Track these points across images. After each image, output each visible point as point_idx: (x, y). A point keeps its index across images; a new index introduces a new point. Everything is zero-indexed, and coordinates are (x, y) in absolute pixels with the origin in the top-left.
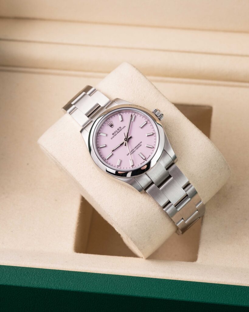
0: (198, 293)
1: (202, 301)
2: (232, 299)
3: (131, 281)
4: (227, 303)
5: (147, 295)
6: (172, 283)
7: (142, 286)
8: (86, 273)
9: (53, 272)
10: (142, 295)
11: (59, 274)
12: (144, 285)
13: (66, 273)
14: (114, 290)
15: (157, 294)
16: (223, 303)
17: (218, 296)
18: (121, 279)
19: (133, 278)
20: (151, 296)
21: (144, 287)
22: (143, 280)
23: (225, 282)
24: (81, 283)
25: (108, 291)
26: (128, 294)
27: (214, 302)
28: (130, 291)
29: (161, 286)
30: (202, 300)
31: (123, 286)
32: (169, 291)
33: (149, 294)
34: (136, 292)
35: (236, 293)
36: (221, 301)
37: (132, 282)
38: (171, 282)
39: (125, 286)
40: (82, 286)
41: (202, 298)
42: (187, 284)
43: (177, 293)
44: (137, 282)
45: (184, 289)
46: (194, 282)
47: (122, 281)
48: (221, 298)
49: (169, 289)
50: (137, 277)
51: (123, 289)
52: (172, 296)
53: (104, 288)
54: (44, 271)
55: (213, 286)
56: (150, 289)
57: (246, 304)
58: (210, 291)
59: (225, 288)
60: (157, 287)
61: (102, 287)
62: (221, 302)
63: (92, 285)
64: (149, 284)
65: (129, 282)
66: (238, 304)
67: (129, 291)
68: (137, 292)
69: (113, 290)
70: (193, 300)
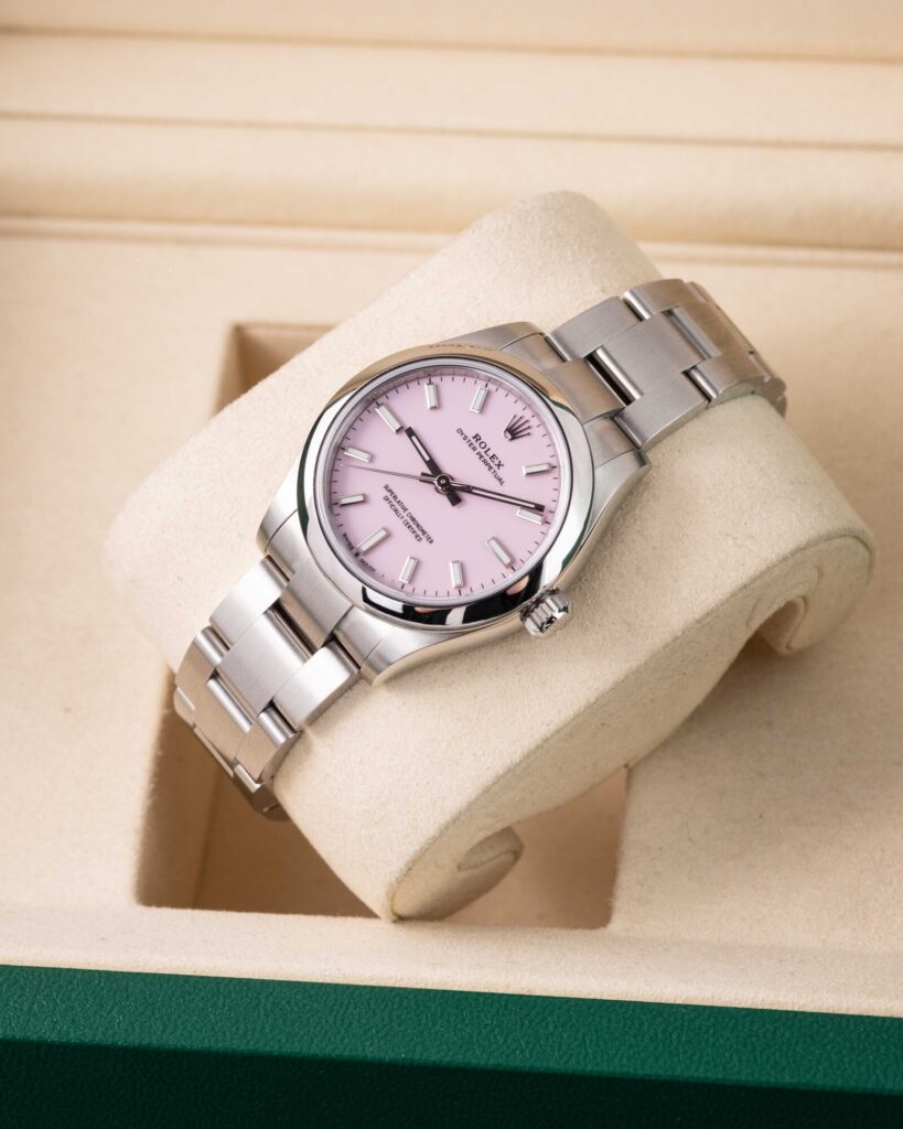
0: (606, 1043)
1: (625, 1070)
2: (740, 1061)
3: (349, 1002)
4: (720, 1076)
5: (409, 1056)
6: (506, 1005)
7: (392, 1021)
8: (177, 976)
9: (48, 979)
10: (392, 1055)
11: (70, 982)
12: (399, 1017)
13: (100, 977)
14: (283, 1040)
15: (449, 1050)
16: (703, 1075)
17: (686, 1052)
18: (311, 996)
19: (358, 992)
20: (424, 1058)
21: (399, 1025)
22: (397, 999)
23: (713, 997)
24: (157, 1015)
25: (261, 1044)
26: (337, 1052)
27: (669, 1073)
28: (346, 1040)
29: (464, 1020)
30: (623, 1066)
31: (320, 1022)
32: (495, 1037)
33: (419, 1049)
34: (368, 1044)
35: (754, 1039)
36: (697, 1069)
37: (352, 1006)
38: (503, 1003)
39: (327, 1022)
40: (161, 1028)
41: (625, 1060)
42: (565, 1007)
43: (527, 1043)
44: (372, 1007)
45: (555, 1028)
46: (594, 1001)
47: (315, 1005)
48: (696, 1057)
49: (497, 1031)
50: (373, 988)
51: (316, 1036)
52: (508, 1056)
53: (245, 1034)
54: (14, 974)
55: (665, 1016)
56: (422, 1033)
57: (792, 1077)
58: (656, 1034)
59: (712, 1020)
60: (448, 1022)
61: (238, 1029)
62: (696, 1075)
63: (196, 1021)
64: (418, 1012)
65: (341, 1006)
66: (763, 1079)
67: (342, 1041)
68: (371, 1045)
69: (279, 1041)
70: (589, 1068)
